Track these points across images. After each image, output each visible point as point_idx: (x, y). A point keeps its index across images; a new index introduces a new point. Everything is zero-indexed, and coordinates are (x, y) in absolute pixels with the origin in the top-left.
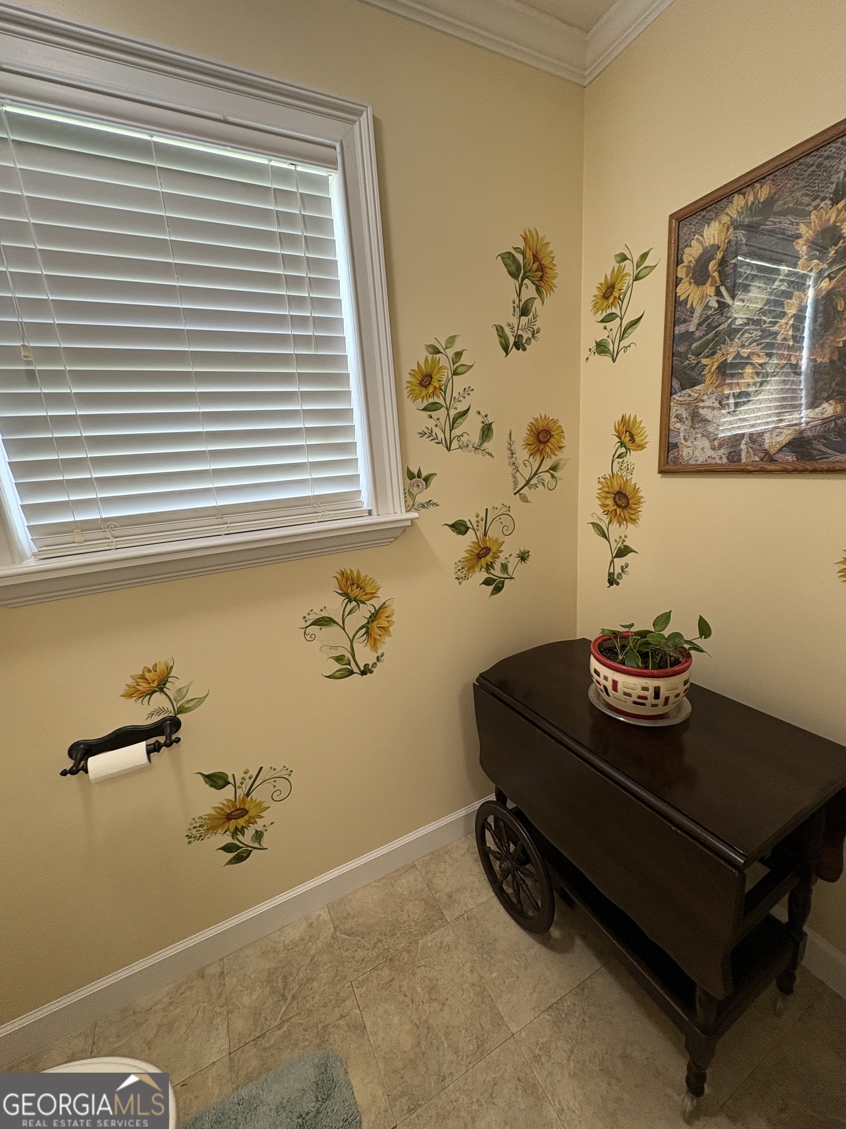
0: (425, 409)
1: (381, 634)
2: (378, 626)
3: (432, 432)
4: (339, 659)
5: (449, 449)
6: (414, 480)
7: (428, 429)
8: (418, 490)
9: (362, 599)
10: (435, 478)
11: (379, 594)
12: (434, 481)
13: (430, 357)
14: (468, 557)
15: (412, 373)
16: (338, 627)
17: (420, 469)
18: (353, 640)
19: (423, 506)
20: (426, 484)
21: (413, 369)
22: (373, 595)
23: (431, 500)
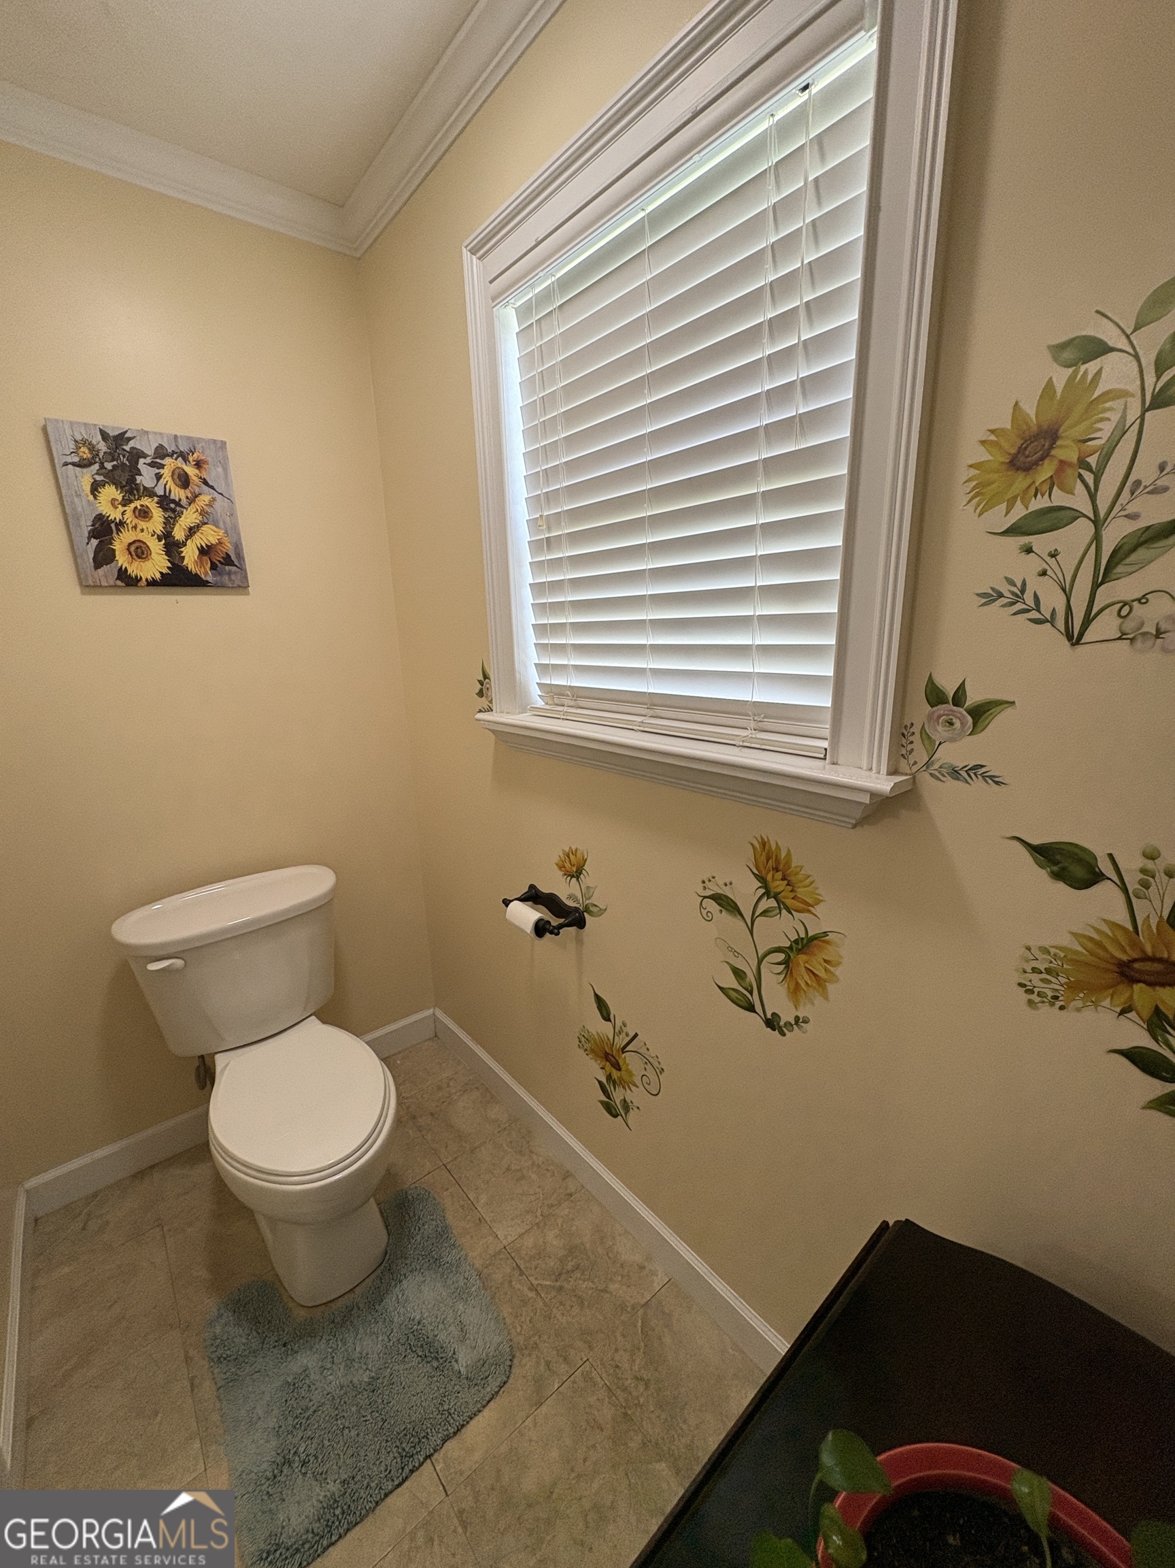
0: (1012, 531)
1: (809, 982)
2: (807, 965)
3: (1023, 591)
4: (738, 974)
5: (1074, 639)
6: (941, 709)
7: (1011, 583)
8: (946, 735)
9: (789, 902)
10: (1008, 712)
11: (818, 910)
12: (999, 723)
13: (1060, 377)
14: (1077, 952)
15: (993, 438)
16: (744, 925)
17: (964, 681)
18: (762, 960)
19: (955, 773)
20: (975, 724)
21: (993, 427)
22: (807, 907)
23: (982, 766)
